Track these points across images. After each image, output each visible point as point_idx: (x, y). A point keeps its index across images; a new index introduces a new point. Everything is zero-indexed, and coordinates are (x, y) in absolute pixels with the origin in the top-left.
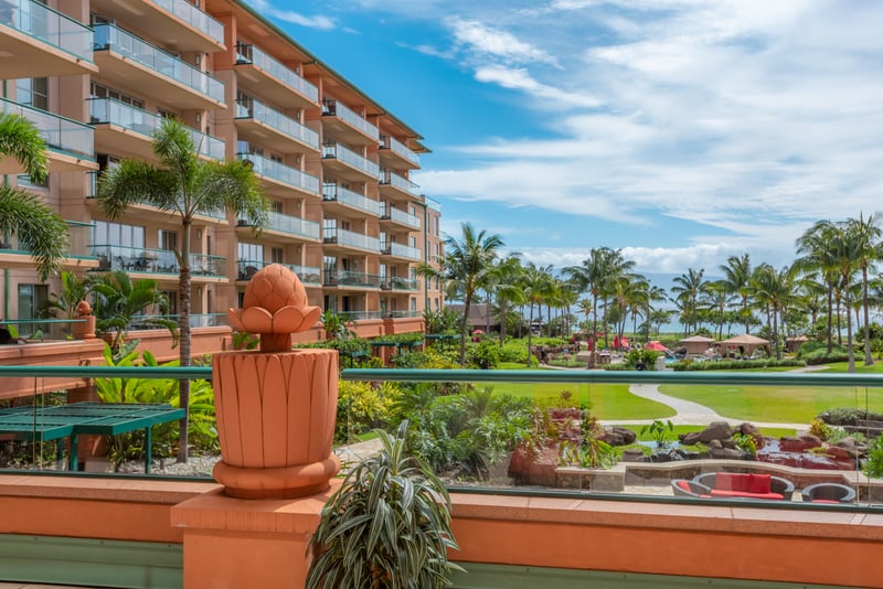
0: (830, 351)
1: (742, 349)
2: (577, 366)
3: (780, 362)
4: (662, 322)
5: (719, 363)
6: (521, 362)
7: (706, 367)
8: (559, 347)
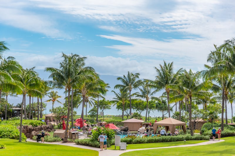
0: (222, 129)
1: (167, 128)
2: (55, 141)
3: (193, 137)
4: (104, 108)
5: (154, 138)
6: (13, 138)
7: (146, 141)
8: (39, 126)
